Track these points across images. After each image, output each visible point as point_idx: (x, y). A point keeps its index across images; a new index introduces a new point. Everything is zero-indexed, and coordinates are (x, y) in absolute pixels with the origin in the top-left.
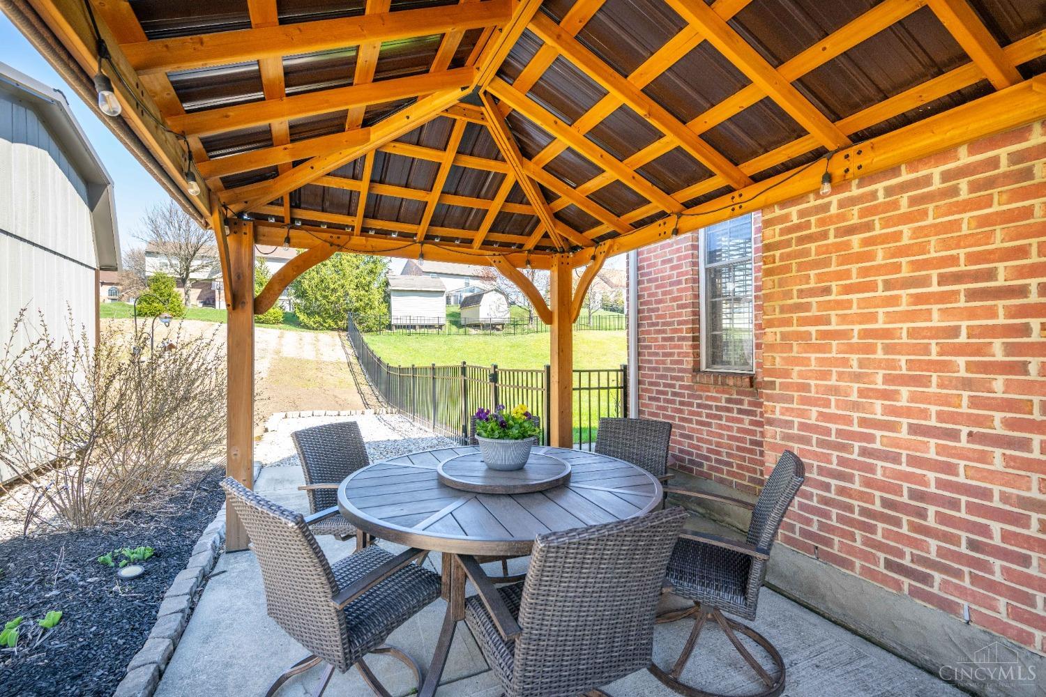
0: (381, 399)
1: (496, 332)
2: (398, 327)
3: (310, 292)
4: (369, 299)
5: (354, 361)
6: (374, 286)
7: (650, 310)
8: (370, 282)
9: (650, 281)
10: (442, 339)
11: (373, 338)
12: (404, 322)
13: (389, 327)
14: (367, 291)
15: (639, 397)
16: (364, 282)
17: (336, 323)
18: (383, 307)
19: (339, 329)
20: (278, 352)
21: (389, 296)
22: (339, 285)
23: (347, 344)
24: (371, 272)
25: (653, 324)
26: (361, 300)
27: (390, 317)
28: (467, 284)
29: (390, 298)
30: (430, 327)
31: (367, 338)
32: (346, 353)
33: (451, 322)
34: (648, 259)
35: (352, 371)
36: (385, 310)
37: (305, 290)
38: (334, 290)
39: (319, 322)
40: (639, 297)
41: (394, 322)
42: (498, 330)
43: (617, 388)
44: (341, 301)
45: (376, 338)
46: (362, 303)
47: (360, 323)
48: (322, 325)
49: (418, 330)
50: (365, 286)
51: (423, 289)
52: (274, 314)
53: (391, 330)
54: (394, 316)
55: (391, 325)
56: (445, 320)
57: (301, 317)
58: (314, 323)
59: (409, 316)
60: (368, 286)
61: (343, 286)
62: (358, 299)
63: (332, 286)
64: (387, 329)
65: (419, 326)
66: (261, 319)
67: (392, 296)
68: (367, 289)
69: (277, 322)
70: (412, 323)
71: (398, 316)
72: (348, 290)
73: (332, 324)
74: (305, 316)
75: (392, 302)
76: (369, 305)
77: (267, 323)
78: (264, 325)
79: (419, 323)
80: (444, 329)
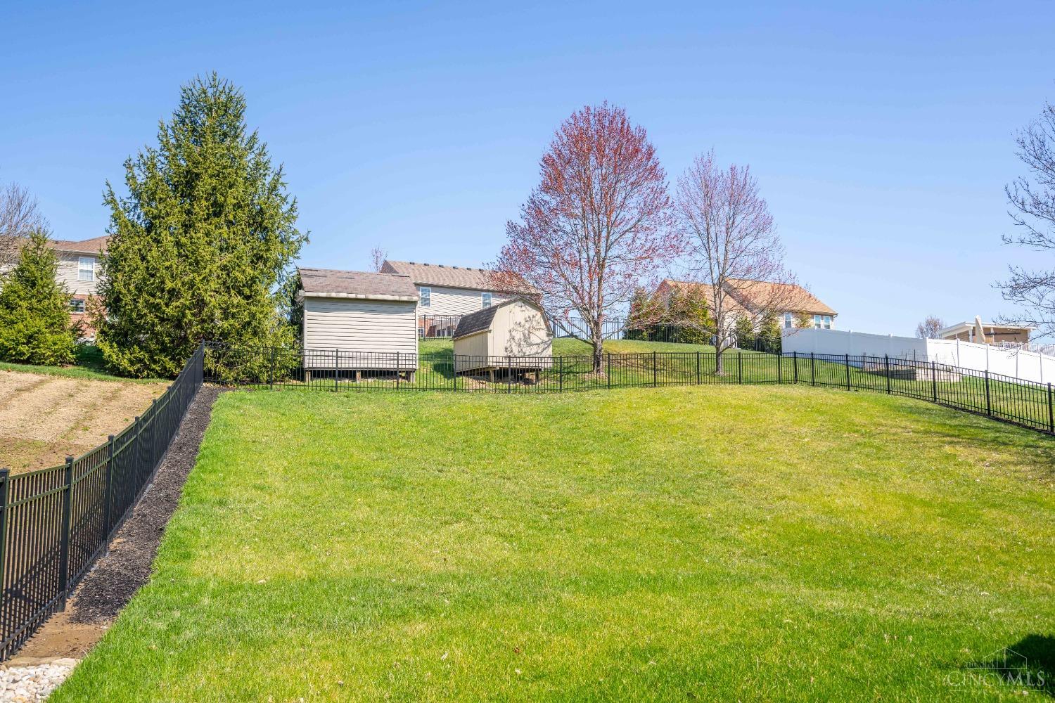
1: (522, 386)
4: (253, 316)
8: (254, 280)
10: (408, 397)
12: (329, 364)
13: (299, 374)
14: (247, 298)
16: (240, 277)
18: (286, 333)
21: (301, 311)
22: (183, 284)
26: (233, 316)
27: (301, 353)
29: (303, 314)
30: (387, 375)
36: (292, 339)
38: (174, 294)
39: (141, 361)
41: (309, 363)
42: (527, 382)
44: (189, 317)
46: (235, 322)
47: (229, 365)
48: (147, 367)
49: (360, 381)
50: (244, 286)
51: (371, 297)
52: (55, 344)
53: (303, 379)
54: (309, 351)
55: (303, 369)
56: (417, 361)
57: (107, 350)
58: (132, 363)
59: (337, 351)
60: (250, 287)
61: (192, 285)
62: (226, 315)
63: (169, 285)
64: (294, 379)
65: (362, 371)
66: (24, 354)
67: (306, 311)
68: (248, 293)
69: (61, 361)
70: (339, 366)
71: (313, 351)
72: (203, 293)
73: (170, 365)
74: (112, 347)
75: (306, 321)
76: (252, 327)
77: (39, 364)
78: (29, 366)
79: (362, 366)
80: (413, 378)
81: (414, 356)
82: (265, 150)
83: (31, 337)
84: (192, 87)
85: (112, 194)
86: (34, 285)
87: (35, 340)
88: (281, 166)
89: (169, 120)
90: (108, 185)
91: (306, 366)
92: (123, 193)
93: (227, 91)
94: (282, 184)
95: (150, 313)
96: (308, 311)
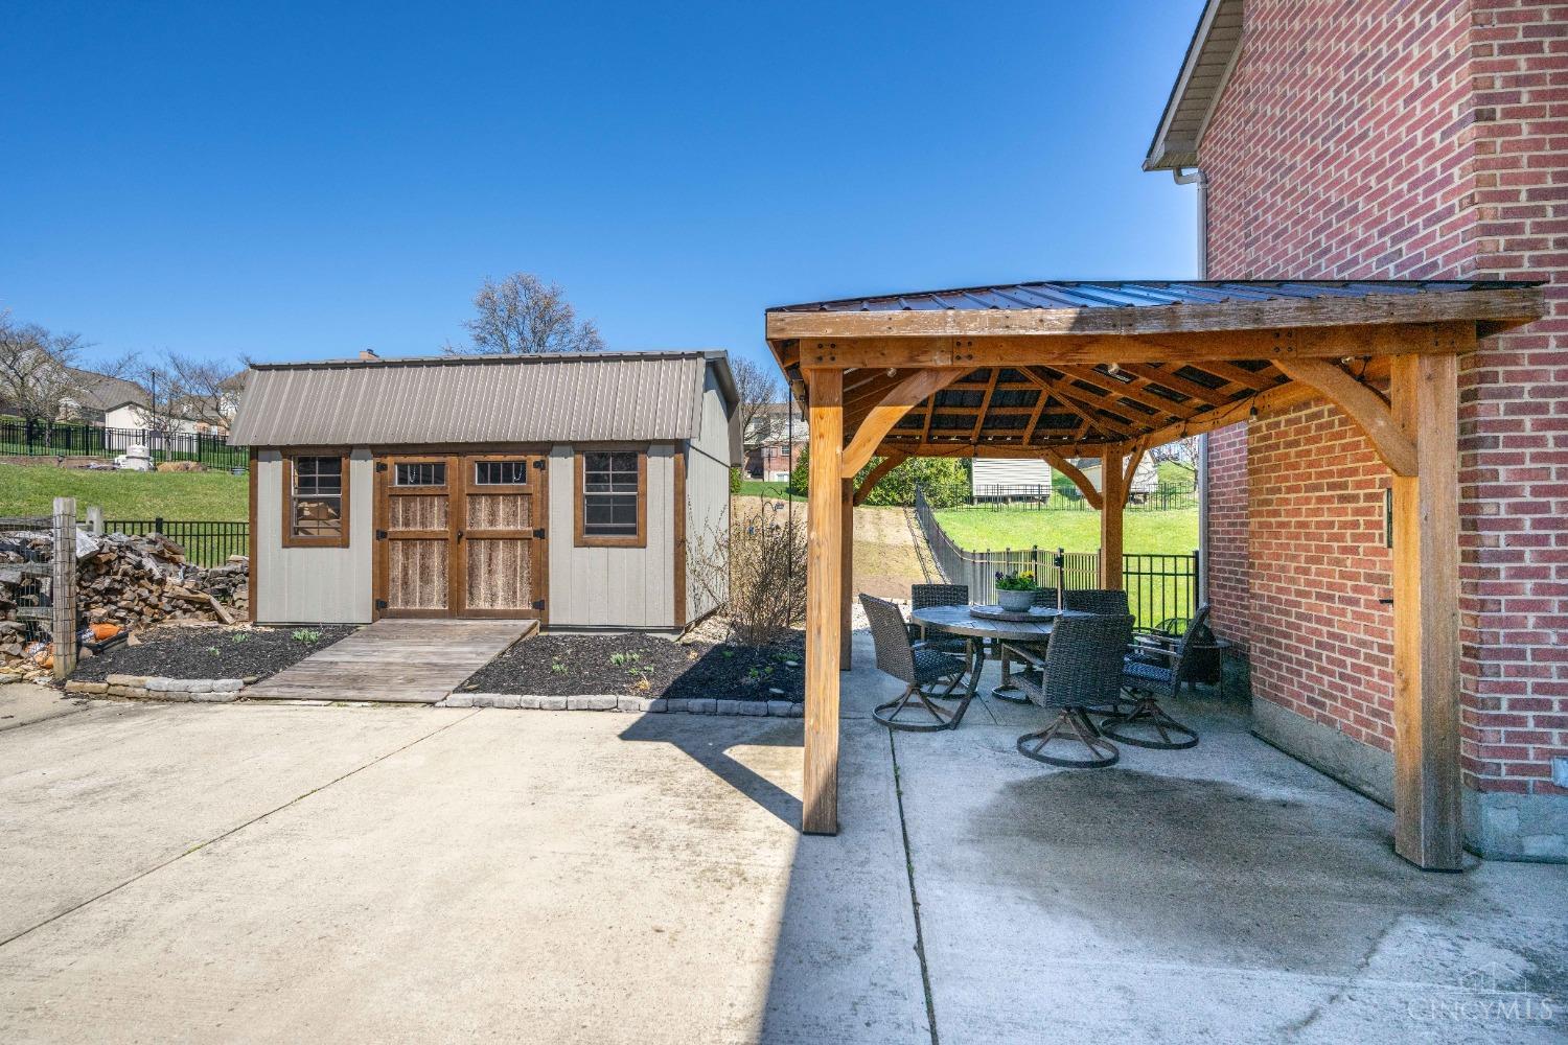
2: (981, 500)
4: (943, 464)
5: (923, 545)
7: (1219, 494)
9: (1219, 463)
10: (1046, 516)
11: (946, 515)
13: (970, 500)
15: (1209, 584)
17: (902, 497)
18: (962, 476)
19: (905, 504)
23: (915, 523)
25: (1221, 509)
26: (933, 466)
27: (971, 487)
30: (1029, 499)
31: (939, 516)
32: (913, 535)
33: (1057, 493)
34: (1217, 441)
35: (921, 558)
36: (965, 478)
39: (881, 495)
40: (1209, 480)
41: (976, 493)
43: (1188, 575)
44: (908, 468)
45: (952, 515)
46: (934, 470)
47: (931, 496)
49: (1011, 504)
53: (972, 504)
54: (976, 485)
55: (972, 497)
59: (999, 485)
64: (967, 503)
65: (1012, 497)
70: (1001, 494)
71: (980, 485)
73: (897, 498)
76: (943, 472)
79: (1011, 494)
80: (1049, 502)
91: (974, 495)
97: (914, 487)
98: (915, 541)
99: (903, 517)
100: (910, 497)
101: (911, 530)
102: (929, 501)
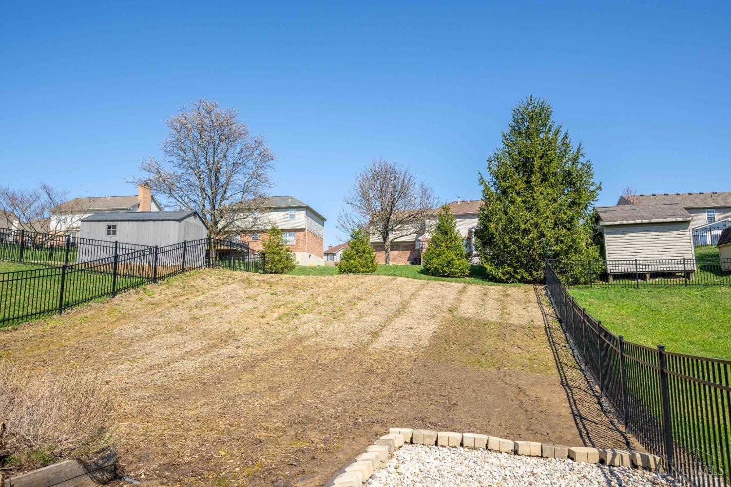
0: (606, 404)
2: (618, 276)
3: (497, 237)
4: (574, 241)
5: (555, 324)
6: (580, 223)
8: (572, 218)
11: (580, 292)
13: (604, 277)
14: (569, 230)
16: (564, 217)
17: (531, 274)
18: (594, 251)
19: (534, 282)
20: (453, 310)
21: (601, 235)
22: (531, 225)
23: (545, 300)
24: (574, 203)
26: (562, 242)
27: (605, 263)
28: (711, 219)
29: (602, 237)
31: (572, 292)
32: (543, 314)
33: (701, 268)
35: (551, 342)
36: (597, 254)
37: (492, 235)
38: (526, 232)
39: (509, 273)
41: (610, 269)
44: (536, 245)
45: (586, 292)
46: (563, 246)
47: (562, 273)
48: (513, 277)
49: (650, 281)
50: (567, 223)
51: (654, 221)
52: (460, 266)
53: (607, 281)
54: (610, 261)
55: (606, 273)
56: (695, 265)
57: (489, 267)
58: (503, 274)
59: (636, 260)
60: (570, 222)
61: (536, 225)
62: (558, 241)
63: (523, 227)
64: (601, 280)
65: (651, 273)
66: (446, 272)
67: (605, 235)
68: (570, 227)
69: (463, 275)
70: (638, 270)
71: (615, 261)
72: (544, 229)
73: (526, 275)
74: (492, 266)
75: (606, 241)
76: (573, 248)
77: (453, 277)
78: (449, 278)
79: (650, 270)
80: (693, 277)
81: (692, 260)
82: (567, 136)
83: (449, 262)
84: (519, 108)
85: (482, 178)
86: (447, 234)
87: (451, 264)
88: (580, 143)
89: (507, 130)
90: (480, 173)
91: (609, 271)
92: (488, 177)
93: (540, 104)
94: (582, 155)
95: (513, 244)
96: (607, 234)
97: (543, 264)
98: (545, 320)
99: (532, 295)
100: (539, 274)
101: (541, 308)
102: (563, 279)
